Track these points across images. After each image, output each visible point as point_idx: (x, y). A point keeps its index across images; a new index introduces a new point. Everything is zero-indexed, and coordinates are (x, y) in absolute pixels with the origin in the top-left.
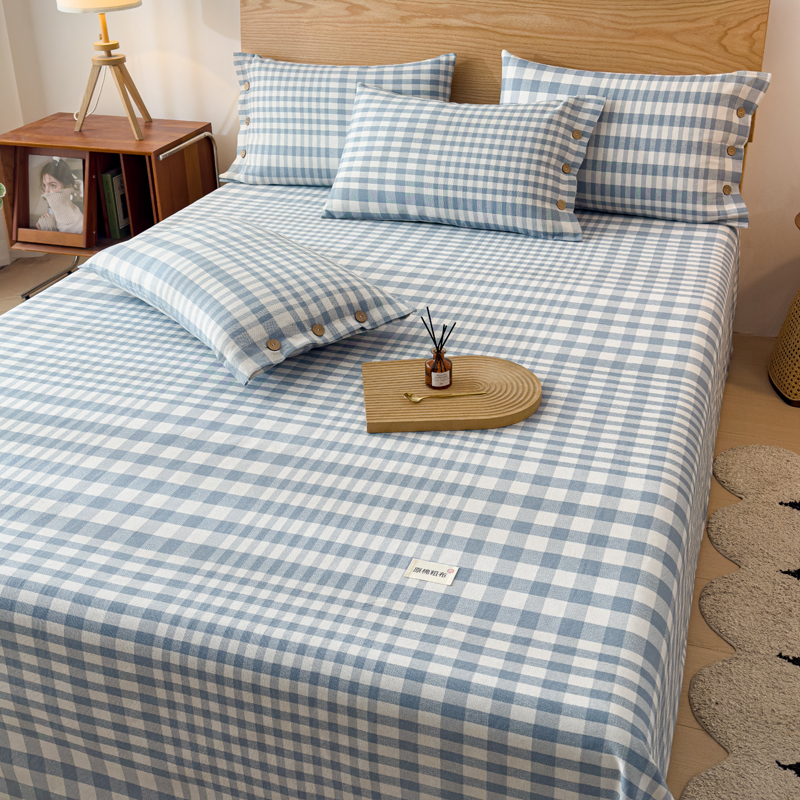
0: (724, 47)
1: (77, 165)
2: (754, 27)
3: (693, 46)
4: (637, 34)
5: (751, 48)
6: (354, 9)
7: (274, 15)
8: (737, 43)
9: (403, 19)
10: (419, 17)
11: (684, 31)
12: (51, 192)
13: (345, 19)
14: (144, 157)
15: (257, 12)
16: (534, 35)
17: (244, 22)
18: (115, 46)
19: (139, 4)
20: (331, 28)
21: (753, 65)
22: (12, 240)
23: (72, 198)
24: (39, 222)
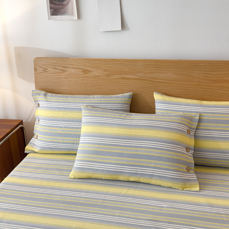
6: (85, 71)
7: (50, 75)
9: (108, 75)
10: (115, 75)
13: (81, 76)
15: (42, 73)
16: (168, 82)
17: (36, 78)
20: (75, 80)
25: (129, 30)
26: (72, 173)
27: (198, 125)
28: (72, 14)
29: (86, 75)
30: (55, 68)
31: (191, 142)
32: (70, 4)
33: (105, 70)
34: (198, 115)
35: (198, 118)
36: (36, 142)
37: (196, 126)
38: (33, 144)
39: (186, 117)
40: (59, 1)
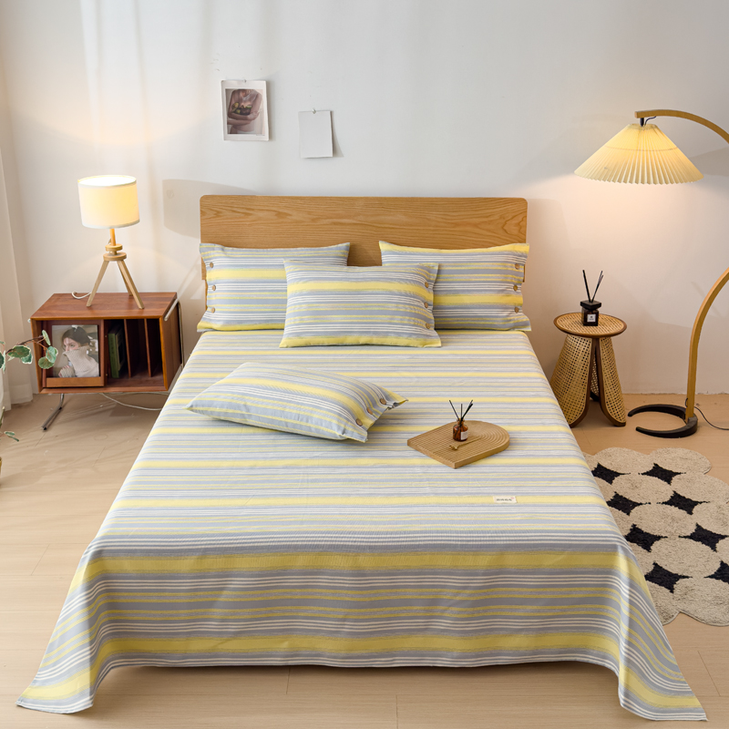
0: (505, 231)
1: (94, 329)
2: (520, 219)
3: (488, 230)
4: (457, 225)
5: (519, 231)
6: (279, 214)
7: (225, 221)
8: (514, 230)
10: (323, 219)
11: (483, 222)
12: (71, 350)
13: (274, 221)
14: (143, 320)
15: (213, 219)
16: (397, 227)
17: (203, 225)
18: (121, 248)
19: (138, 221)
20: (265, 227)
21: (522, 239)
22: (41, 387)
23: (87, 352)
24: (61, 372)
25: (342, 156)
26: (283, 341)
27: (437, 278)
28: (261, 133)
29: (281, 220)
30: (233, 211)
31: (430, 297)
32: (258, 119)
34: (437, 264)
35: (437, 268)
36: (213, 316)
37: (434, 279)
38: (210, 320)
39: (423, 268)
40: (241, 114)
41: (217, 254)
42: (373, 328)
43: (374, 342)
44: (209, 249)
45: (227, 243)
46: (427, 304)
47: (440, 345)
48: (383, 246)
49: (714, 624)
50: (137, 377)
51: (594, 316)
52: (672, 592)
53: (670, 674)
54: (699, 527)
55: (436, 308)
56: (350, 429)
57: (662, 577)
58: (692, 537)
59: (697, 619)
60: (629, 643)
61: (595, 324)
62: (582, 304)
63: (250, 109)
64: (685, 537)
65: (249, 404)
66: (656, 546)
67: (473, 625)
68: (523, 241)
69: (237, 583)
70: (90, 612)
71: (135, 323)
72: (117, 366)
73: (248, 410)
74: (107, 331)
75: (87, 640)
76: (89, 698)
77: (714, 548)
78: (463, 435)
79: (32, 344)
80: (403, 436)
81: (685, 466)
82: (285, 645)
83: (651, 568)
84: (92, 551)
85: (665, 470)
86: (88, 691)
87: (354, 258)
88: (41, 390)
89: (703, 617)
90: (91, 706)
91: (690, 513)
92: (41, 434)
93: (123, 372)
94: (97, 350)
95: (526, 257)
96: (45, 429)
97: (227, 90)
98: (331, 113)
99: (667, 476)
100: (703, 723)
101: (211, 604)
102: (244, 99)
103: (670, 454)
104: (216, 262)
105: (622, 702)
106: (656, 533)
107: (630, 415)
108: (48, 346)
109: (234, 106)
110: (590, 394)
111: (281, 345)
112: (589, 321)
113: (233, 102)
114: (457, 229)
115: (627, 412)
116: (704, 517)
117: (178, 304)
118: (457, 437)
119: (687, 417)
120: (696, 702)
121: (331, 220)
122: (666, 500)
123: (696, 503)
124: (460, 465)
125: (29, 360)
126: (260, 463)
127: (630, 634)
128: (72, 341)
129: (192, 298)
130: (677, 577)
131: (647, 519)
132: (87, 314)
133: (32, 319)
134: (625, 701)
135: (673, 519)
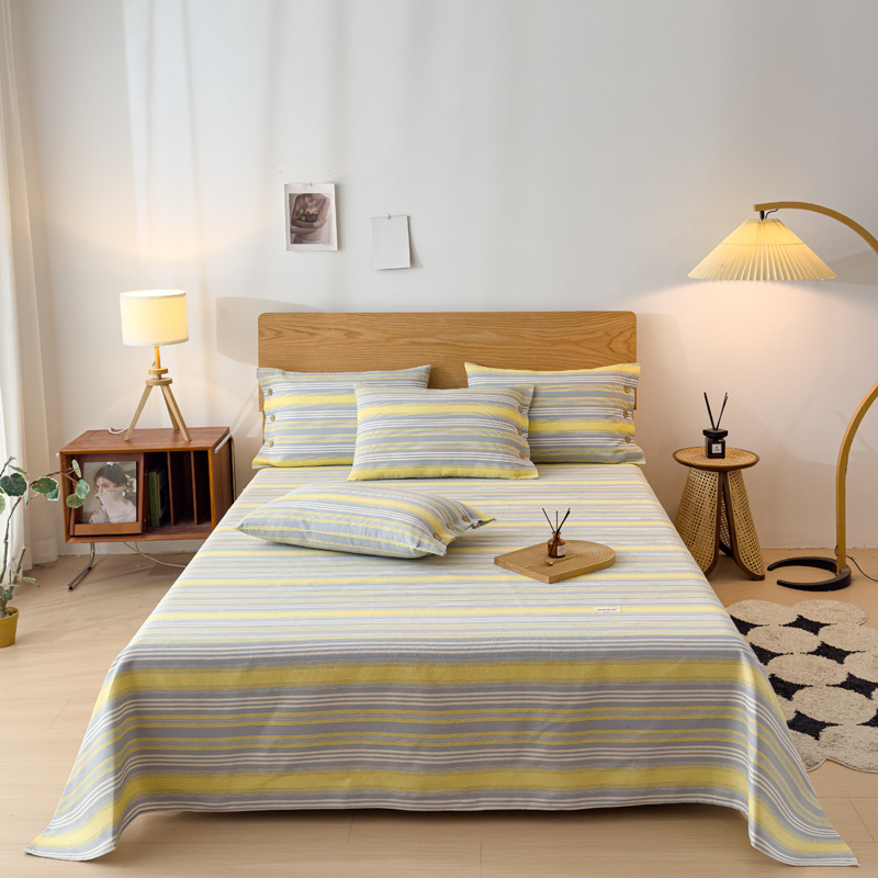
0: (611, 349)
1: (132, 466)
2: (629, 336)
3: (592, 349)
4: (554, 343)
5: (628, 350)
6: (349, 334)
8: (622, 348)
9: (388, 340)
10: (400, 338)
11: (585, 340)
12: (104, 491)
13: (343, 342)
14: (189, 452)
15: (272, 340)
18: (166, 371)
19: (186, 340)
20: (332, 349)
21: (630, 358)
22: (69, 535)
23: (124, 494)
24: (92, 518)
25: (422, 267)
26: (352, 473)
27: (533, 402)
28: (328, 242)
29: (350, 340)
30: (296, 331)
31: (525, 423)
32: (325, 226)
33: (384, 332)
34: (532, 387)
35: (532, 391)
36: (272, 451)
37: (530, 403)
38: (267, 454)
39: (515, 389)
40: (306, 221)
41: (276, 378)
42: (457, 456)
43: (459, 474)
44: (268, 374)
45: (288, 367)
46: (521, 431)
47: (537, 476)
48: (470, 368)
49: (869, 771)
50: (181, 526)
51: (719, 446)
52: (817, 739)
53: (813, 819)
54: (851, 677)
55: (532, 436)
56: (426, 541)
57: (805, 725)
58: (843, 685)
59: (847, 766)
60: (759, 769)
61: (722, 456)
62: (705, 432)
63: (317, 215)
64: (834, 686)
65: (308, 519)
66: (797, 695)
67: (571, 756)
68: (632, 360)
69: (290, 702)
70: (116, 734)
71: (180, 456)
72: (158, 512)
73: (308, 527)
74: (148, 469)
75: (112, 769)
76: (111, 839)
77: (869, 696)
78: (560, 551)
79: (60, 476)
80: (488, 556)
81: (836, 617)
82: (345, 783)
83: (792, 716)
84: (121, 662)
85: (812, 622)
86: (111, 831)
87: (434, 381)
88: (67, 540)
89: (854, 764)
90: (113, 849)
91: (841, 662)
92: (66, 593)
93: (165, 520)
94: (135, 491)
95: (637, 379)
96: (71, 588)
97: (290, 195)
98: (408, 218)
99: (814, 627)
100: (855, 869)
101: (258, 730)
102: (310, 204)
103: (816, 607)
104: (275, 388)
105: (753, 840)
106: (800, 682)
107: (770, 569)
108: (78, 479)
109: (298, 213)
110: (720, 545)
111: (349, 479)
112: (714, 452)
113: (297, 209)
114: (554, 348)
115: (766, 567)
116: (856, 667)
117: (230, 440)
118: (552, 553)
119: (838, 569)
120: (846, 848)
121: (409, 340)
122: (812, 650)
123: (848, 653)
124: (555, 580)
125: (56, 496)
126: (320, 581)
127: (759, 758)
128: (106, 481)
129: (249, 436)
130: (824, 725)
131: (787, 670)
132: (124, 447)
133: (61, 453)
134: (756, 839)
135: (820, 668)
